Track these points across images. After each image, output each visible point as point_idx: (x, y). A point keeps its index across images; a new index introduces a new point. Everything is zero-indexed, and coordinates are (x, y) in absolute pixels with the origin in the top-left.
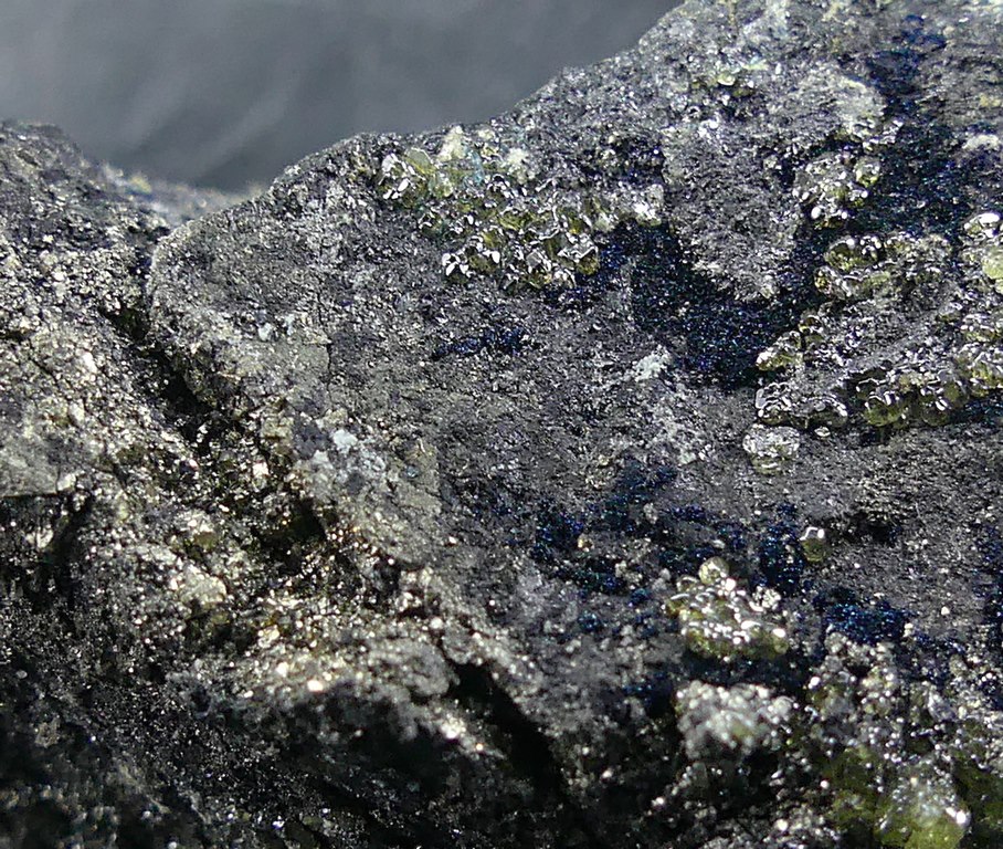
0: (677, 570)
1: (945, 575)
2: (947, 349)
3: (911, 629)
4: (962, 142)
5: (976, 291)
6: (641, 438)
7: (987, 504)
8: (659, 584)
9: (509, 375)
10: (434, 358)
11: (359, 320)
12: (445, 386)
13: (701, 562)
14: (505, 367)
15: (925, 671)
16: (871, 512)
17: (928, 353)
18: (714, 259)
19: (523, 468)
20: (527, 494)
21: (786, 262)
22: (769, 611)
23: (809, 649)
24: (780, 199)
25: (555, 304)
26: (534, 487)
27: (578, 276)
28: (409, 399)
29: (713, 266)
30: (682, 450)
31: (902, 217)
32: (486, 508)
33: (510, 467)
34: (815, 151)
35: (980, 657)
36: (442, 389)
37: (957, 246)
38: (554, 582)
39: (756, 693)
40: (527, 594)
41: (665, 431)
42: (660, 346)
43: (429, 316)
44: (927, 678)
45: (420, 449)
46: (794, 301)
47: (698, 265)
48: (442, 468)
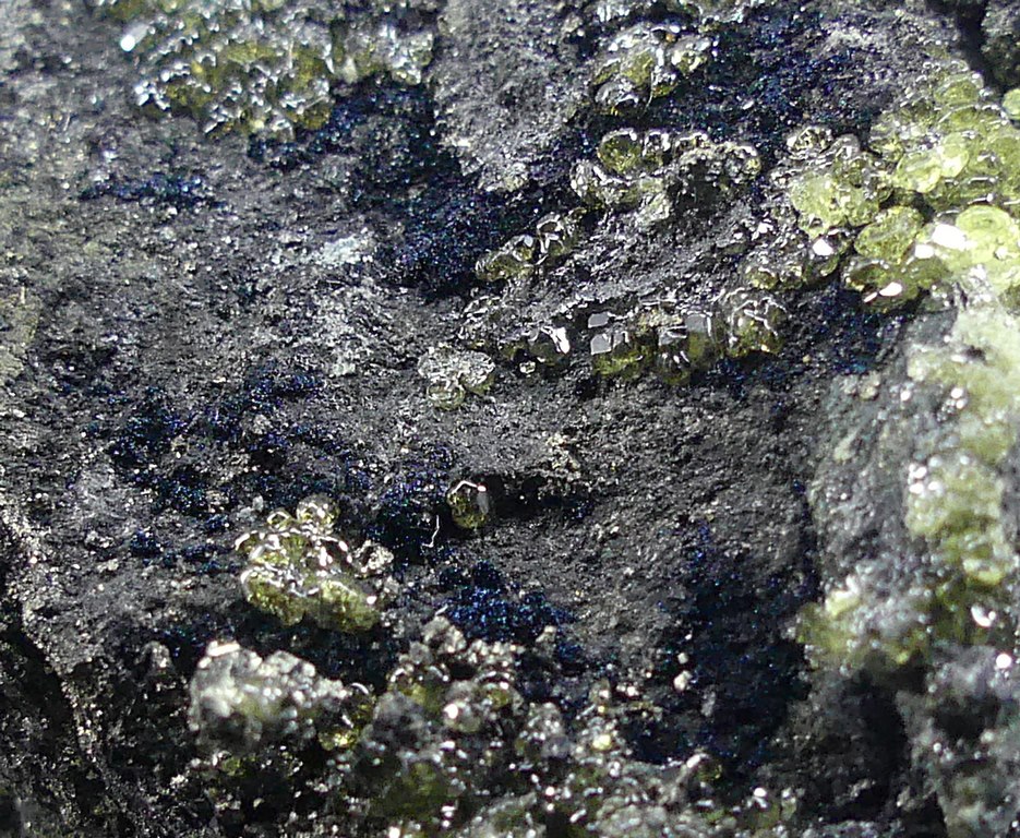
0: (273, 500)
1: (627, 577)
2: (714, 291)
3: (551, 634)
4: (825, 34)
5: (775, 222)
6: (290, 334)
7: (710, 498)
8: (245, 511)
9: (167, 233)
10: (84, 197)
11: (14, 139)
12: (83, 232)
13: (304, 495)
14: (166, 222)
15: (556, 691)
16: (549, 477)
17: (688, 291)
18: (467, 135)
19: (142, 346)
20: (135, 377)
21: (548, 150)
22: (372, 574)
23: (402, 630)
24: (567, 72)
25: (258, 158)
26: (146, 370)
27: (298, 129)
28: (35, 241)
29: (464, 143)
30: (339, 361)
31: (714, 116)
32: (77, 384)
33: (125, 341)
34: (633, 19)
35: (639, 689)
36: (79, 235)
37: (769, 162)
38: (129, 488)
39: (299, 668)
40: (86, 493)
41: (325, 331)
42: (365, 229)
43: (95, 147)
44: (555, 701)
45: (18, 299)
46: (541, 200)
47: (448, 141)
48: (41, 327)
